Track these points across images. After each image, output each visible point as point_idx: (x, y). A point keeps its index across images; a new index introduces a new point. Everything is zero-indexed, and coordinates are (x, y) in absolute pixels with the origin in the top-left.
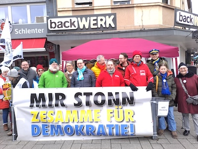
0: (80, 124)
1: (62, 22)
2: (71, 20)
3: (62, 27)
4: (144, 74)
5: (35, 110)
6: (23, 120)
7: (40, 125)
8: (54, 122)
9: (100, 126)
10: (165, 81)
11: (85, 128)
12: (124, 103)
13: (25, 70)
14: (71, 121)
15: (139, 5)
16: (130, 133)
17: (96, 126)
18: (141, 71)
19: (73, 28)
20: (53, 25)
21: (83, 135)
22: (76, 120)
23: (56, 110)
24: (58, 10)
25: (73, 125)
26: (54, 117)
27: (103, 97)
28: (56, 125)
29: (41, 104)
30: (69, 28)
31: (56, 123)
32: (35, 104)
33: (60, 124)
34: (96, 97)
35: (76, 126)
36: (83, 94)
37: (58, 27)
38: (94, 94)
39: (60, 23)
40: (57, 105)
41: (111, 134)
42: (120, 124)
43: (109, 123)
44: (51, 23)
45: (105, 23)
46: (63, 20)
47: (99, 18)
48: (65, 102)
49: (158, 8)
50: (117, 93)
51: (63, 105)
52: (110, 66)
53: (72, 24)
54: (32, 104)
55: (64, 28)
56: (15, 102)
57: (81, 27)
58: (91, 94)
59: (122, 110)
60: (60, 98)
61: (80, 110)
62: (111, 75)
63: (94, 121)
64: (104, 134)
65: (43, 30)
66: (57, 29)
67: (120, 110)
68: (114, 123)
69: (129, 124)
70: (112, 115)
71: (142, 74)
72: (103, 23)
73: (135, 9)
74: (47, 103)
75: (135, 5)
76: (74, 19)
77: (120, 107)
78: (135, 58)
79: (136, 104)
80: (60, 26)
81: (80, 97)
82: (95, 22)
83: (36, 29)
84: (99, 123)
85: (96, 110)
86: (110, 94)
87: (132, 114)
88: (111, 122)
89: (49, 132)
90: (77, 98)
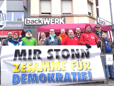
0: (51, 73)
1: (33, 21)
2: (39, 19)
3: (33, 23)
4: (94, 38)
5: (17, 63)
6: (7, 70)
7: (20, 74)
8: (32, 71)
9: (67, 74)
10: (106, 42)
11: (55, 75)
12: (83, 56)
13: (10, 38)
14: (45, 70)
15: (76, 15)
16: (88, 78)
17: (64, 73)
18: (91, 36)
19: (40, 24)
20: (28, 22)
21: (54, 82)
22: (48, 69)
23: (34, 62)
24: (31, 15)
25: (46, 73)
26: (32, 67)
27: (68, 52)
28: (33, 73)
29: (22, 57)
30: (38, 24)
31: (33, 72)
32: (18, 58)
33: (36, 73)
34: (63, 52)
35: (49, 74)
36: (53, 50)
37: (31, 23)
38: (61, 50)
39: (32, 21)
40: (34, 58)
41: (75, 80)
42: (81, 72)
43: (73, 72)
44: (27, 21)
45: (59, 22)
46: (34, 19)
47: (56, 19)
48: (41, 56)
49: (86, 17)
50: (77, 50)
51: (39, 58)
52: (71, 33)
53: (40, 22)
54: (15, 58)
55: (35, 24)
56: (2, 56)
57: (45, 24)
58: (59, 50)
59: (81, 61)
60: (37, 53)
61: (51, 62)
62: (72, 39)
63: (62, 70)
64: (70, 80)
65: (21, 25)
66: (30, 24)
67: (79, 62)
68: (76, 71)
69: (87, 71)
70: (74, 65)
71: (92, 38)
72: (58, 22)
73: (74, 17)
74: (27, 56)
75: (74, 15)
76: (41, 19)
77: (80, 59)
78: (87, 28)
79: (90, 57)
80: (32, 22)
81: (51, 52)
82: (53, 21)
83: (17, 25)
84: (66, 72)
85: (63, 62)
86: (73, 50)
87: (88, 64)
88: (74, 70)
89: (27, 81)
90: (49, 53)
